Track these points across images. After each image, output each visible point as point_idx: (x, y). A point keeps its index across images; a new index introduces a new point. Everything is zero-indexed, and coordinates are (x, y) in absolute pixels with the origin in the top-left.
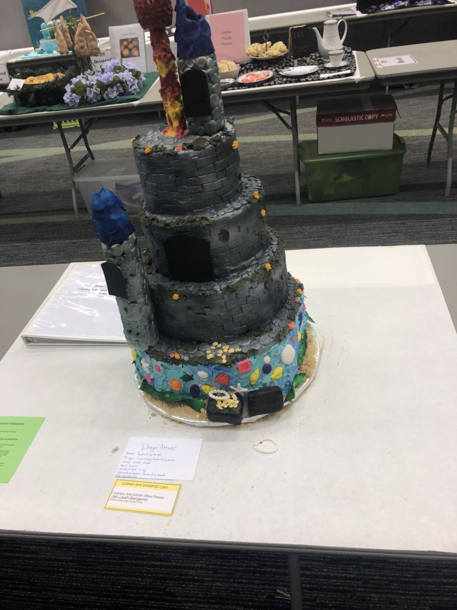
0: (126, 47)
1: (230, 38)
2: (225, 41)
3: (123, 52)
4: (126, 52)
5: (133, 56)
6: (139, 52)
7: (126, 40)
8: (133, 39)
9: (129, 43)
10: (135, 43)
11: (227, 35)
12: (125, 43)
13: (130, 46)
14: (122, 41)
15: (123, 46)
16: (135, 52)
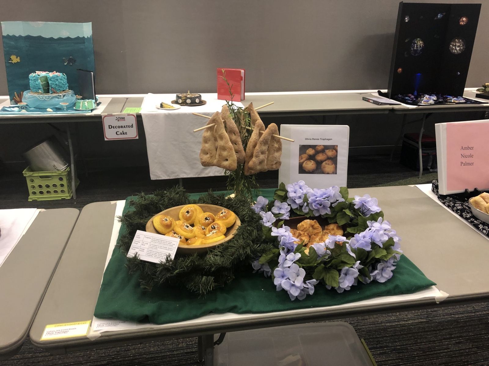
0: (311, 158)
1: (471, 156)
2: (464, 160)
3: (304, 165)
4: (310, 165)
5: (323, 173)
6: (336, 168)
7: (313, 147)
8: (326, 147)
9: (317, 152)
10: (330, 153)
11: (467, 152)
12: (311, 152)
13: (320, 157)
14: (303, 148)
15: (305, 156)
16: (328, 166)
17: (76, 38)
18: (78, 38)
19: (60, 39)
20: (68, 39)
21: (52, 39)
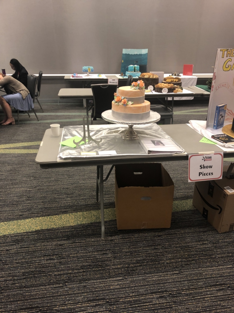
17: (139, 54)
18: (140, 54)
19: (134, 55)
20: (137, 54)
21: (132, 55)
